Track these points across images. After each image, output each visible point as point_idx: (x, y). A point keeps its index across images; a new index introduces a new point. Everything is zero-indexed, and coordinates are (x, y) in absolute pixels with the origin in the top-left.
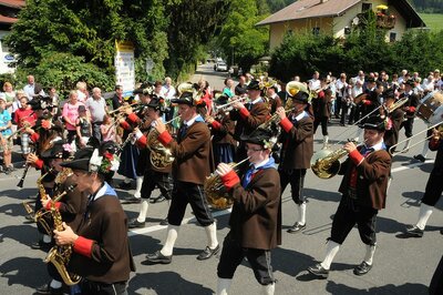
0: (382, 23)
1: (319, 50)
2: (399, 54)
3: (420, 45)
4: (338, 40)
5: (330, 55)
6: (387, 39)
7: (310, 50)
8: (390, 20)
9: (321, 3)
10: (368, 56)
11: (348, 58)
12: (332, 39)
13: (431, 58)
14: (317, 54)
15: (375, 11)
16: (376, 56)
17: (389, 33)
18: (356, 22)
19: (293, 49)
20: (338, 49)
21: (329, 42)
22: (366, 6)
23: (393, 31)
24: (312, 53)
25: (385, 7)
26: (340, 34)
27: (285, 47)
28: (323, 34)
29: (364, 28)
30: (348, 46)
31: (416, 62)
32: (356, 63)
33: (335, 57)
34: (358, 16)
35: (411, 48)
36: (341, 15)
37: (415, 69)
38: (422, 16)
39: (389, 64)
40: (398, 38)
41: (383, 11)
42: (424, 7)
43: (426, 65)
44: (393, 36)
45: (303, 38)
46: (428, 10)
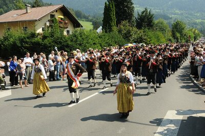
0: (61, 25)
1: (28, 40)
2: (72, 41)
3: (81, 36)
4: (38, 34)
5: (35, 42)
6: (65, 33)
7: (22, 40)
8: (66, 23)
9: (27, 13)
10: (56, 43)
11: (45, 44)
12: (35, 33)
13: (87, 43)
14: (27, 43)
15: (57, 18)
16: (60, 42)
17: (66, 30)
18: (48, 24)
19: (12, 40)
20: (39, 39)
21: (33, 35)
22: (52, 16)
23: (68, 29)
24: (24, 42)
25: (62, 17)
26: (40, 31)
27: (6, 39)
28: (29, 31)
29: (52, 28)
30: (44, 37)
31: (80, 45)
32: (50, 47)
33: (38, 44)
34: (49, 21)
35: (77, 38)
36: (39, 20)
37: (80, 48)
38: (81, 22)
39: (68, 46)
40: (71, 33)
41: (62, 19)
42: (81, 18)
43: (85, 46)
44: (68, 32)
45: (17, 33)
46: (83, 19)
